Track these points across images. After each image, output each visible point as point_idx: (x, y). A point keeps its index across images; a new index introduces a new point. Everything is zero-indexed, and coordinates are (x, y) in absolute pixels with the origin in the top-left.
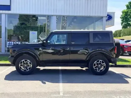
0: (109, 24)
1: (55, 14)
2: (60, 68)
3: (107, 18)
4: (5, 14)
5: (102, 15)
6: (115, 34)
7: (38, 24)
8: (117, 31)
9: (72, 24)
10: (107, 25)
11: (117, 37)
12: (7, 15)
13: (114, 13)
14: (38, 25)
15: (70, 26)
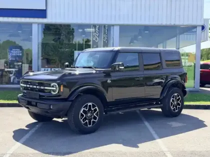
4: (39, 24)
5: (194, 23)
7: (74, 40)
9: (137, 40)
12: (40, 26)
15: (134, 43)
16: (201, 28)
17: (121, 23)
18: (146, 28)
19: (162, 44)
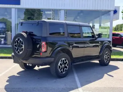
0: (114, 18)
4: (15, 8)
5: (109, 9)
6: (116, 28)
9: (77, 18)
11: (118, 31)
12: (16, 10)
15: (75, 20)
16: (113, 12)
18: (82, 11)
19: (92, 21)
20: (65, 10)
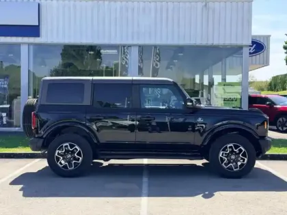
1: (135, 42)
2: (145, 161)
3: (252, 48)
4: (29, 44)
5: (239, 43)
6: (273, 84)
7: (102, 65)
8: (278, 76)
9: (174, 64)
10: (252, 64)
11: (278, 91)
12: (31, 47)
13: (268, 37)
14: (103, 67)
15: (171, 68)
17: (141, 42)
20: (140, 46)
